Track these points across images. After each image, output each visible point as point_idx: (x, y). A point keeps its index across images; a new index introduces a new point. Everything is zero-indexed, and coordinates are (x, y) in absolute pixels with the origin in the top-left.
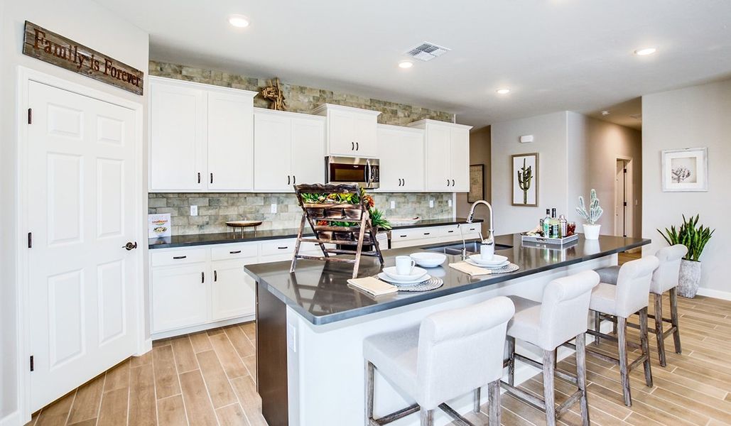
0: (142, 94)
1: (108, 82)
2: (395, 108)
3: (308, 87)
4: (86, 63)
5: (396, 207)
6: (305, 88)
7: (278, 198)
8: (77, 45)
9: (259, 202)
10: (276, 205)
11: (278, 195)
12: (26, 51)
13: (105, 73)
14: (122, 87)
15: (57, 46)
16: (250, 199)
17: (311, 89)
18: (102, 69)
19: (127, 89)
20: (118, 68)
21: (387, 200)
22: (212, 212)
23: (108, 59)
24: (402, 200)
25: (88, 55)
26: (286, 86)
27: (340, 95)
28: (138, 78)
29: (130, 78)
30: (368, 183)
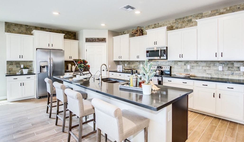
0: (106, 42)
1: (98, 42)
2: (190, 18)
3: (150, 25)
4: (94, 40)
5: (191, 69)
6: (150, 26)
7: (142, 62)
8: (92, 38)
9: (138, 63)
10: (142, 64)
11: (142, 61)
12: (86, 42)
13: (98, 41)
14: (101, 42)
15: (89, 39)
16: (136, 63)
17: (152, 25)
18: (97, 40)
19: (102, 42)
20: (100, 39)
21: (185, 65)
22: (129, 66)
23: (98, 38)
24: (195, 64)
25: (94, 39)
26: (144, 27)
27: (162, 23)
28: (105, 39)
29: (103, 40)
30: (159, 57)
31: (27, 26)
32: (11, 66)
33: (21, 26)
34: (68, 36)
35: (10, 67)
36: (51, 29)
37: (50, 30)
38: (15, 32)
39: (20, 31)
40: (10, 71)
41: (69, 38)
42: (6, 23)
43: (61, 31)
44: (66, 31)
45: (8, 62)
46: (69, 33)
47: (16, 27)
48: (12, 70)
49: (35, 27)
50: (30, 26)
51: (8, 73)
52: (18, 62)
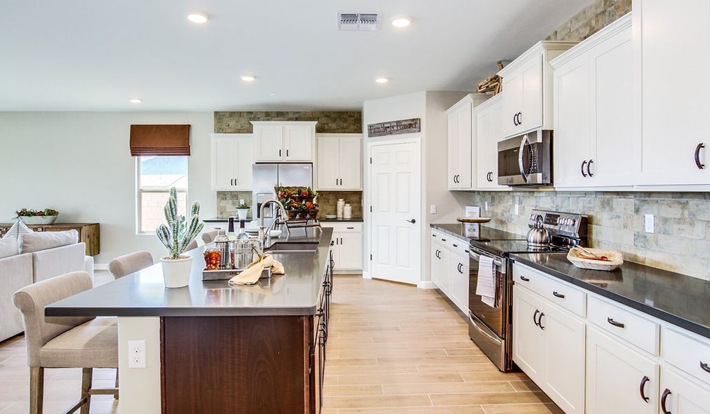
0: (422, 129)
1: (400, 133)
4: (388, 130)
5: (658, 232)
8: (384, 124)
12: (370, 136)
13: (397, 130)
14: (407, 133)
15: (377, 128)
18: (395, 128)
19: (410, 132)
20: (403, 123)
21: (637, 211)
22: (492, 208)
23: (397, 122)
24: (674, 211)
25: (389, 125)
28: (416, 124)
29: (412, 125)
30: (521, 176)
31: (251, 113)
32: (224, 201)
33: (240, 116)
34: (340, 123)
35: (223, 203)
36: (298, 112)
37: (297, 115)
38: (230, 130)
39: (239, 127)
40: (221, 213)
41: (343, 128)
42: (216, 113)
43: (323, 112)
44: (334, 112)
45: (219, 193)
46: (343, 116)
47: (232, 118)
48: (225, 211)
49: (266, 112)
50: (256, 112)
51: (220, 216)
52: (235, 193)
